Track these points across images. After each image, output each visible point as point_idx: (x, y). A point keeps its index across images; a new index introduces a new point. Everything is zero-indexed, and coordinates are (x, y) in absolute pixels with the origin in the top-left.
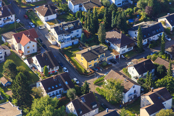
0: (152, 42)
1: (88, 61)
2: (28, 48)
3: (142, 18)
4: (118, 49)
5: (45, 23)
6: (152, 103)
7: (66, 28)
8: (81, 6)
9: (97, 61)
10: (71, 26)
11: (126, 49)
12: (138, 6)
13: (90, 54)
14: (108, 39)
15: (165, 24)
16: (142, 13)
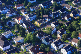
0: (57, 17)
1: (39, 24)
2: (21, 21)
3: (52, 11)
4: (47, 20)
5: (24, 14)
6: (61, 33)
7: (31, 15)
8: (34, 9)
9: (42, 24)
10: (33, 14)
11: (50, 20)
12: (51, 8)
13: (40, 22)
14: (44, 17)
15: (60, 12)
16: (52, 10)
